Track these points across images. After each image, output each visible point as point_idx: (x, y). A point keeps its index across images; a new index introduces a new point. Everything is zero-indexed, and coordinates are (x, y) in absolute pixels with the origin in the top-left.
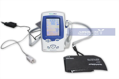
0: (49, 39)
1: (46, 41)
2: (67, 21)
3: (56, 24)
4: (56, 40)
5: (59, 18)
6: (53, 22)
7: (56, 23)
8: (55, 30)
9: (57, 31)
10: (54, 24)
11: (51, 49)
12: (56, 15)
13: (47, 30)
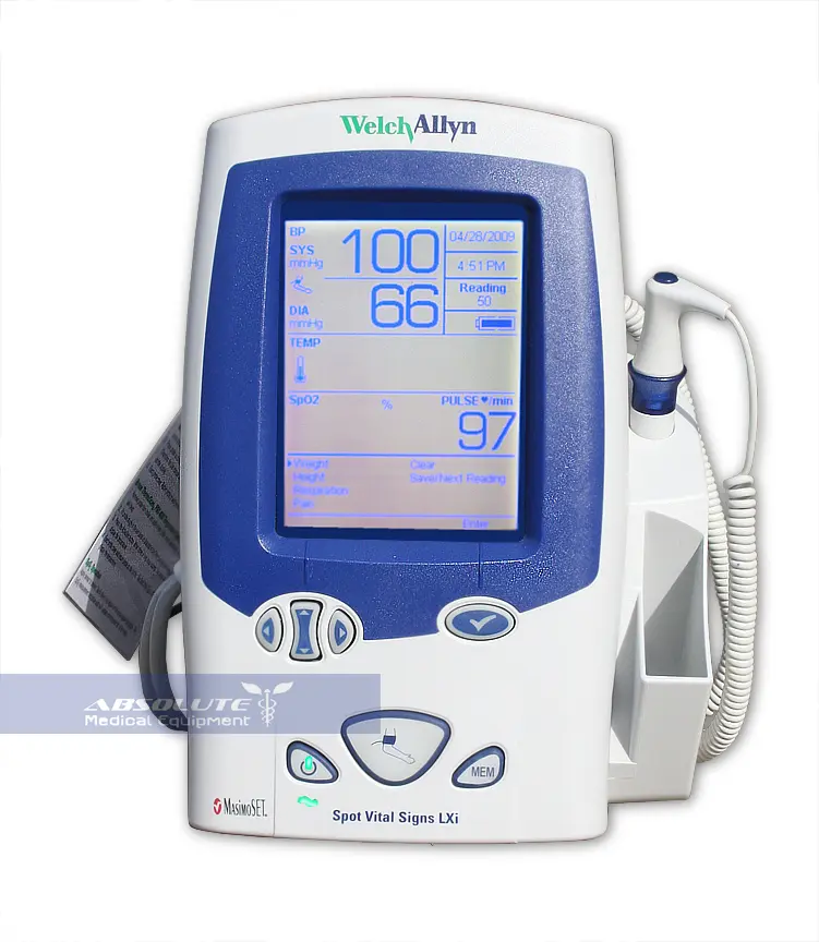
0: (332, 604)
1: (267, 634)
2: (665, 277)
3: (469, 322)
4: (463, 625)
5: (524, 209)
6: (405, 278)
7: (454, 297)
8: (440, 430)
9: (482, 443)
10: (421, 314)
11: (354, 789)
12: (463, 144)
13: (303, 431)
